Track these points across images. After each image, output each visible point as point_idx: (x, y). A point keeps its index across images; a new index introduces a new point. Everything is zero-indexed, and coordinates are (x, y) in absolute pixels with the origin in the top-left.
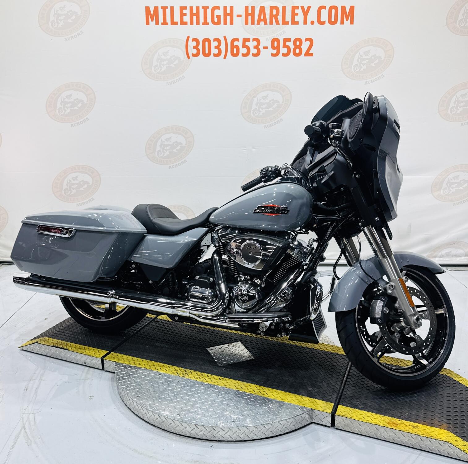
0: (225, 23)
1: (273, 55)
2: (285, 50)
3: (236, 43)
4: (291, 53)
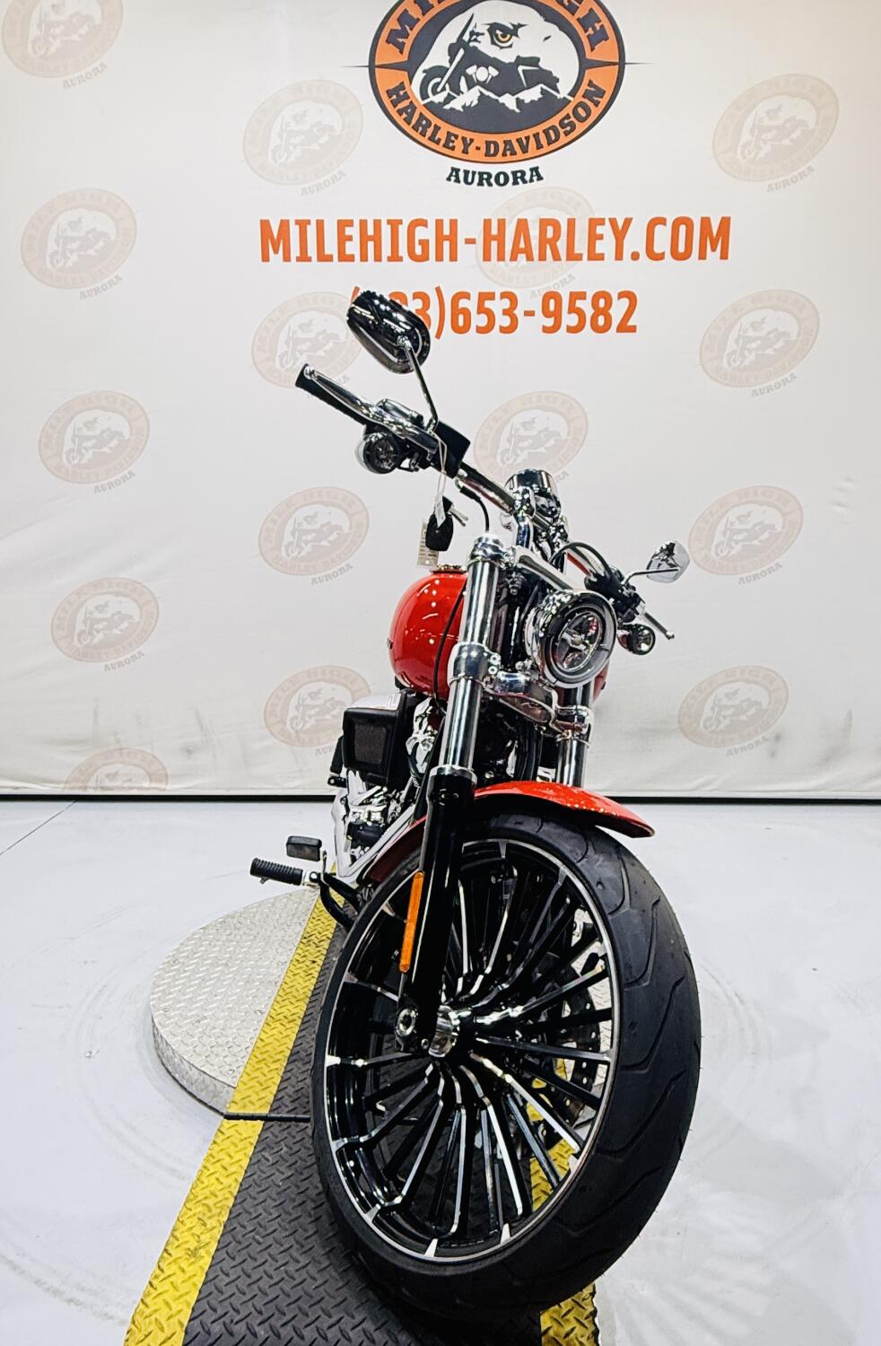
0: (439, 258)
1: (546, 330)
2: (572, 320)
3: (463, 303)
4: (586, 327)
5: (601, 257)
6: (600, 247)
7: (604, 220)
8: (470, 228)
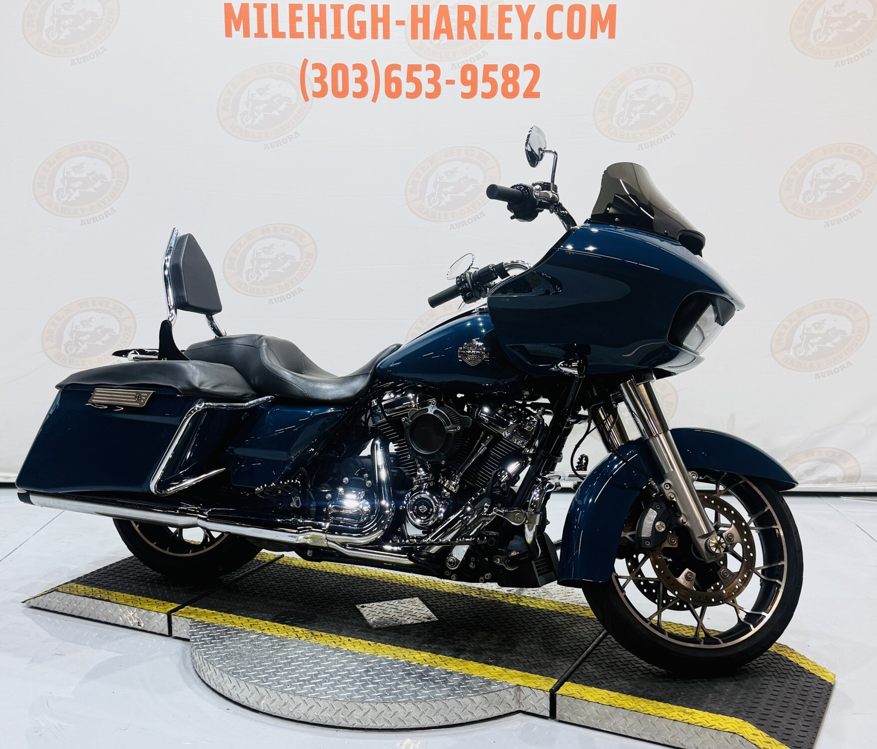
0: (375, 36)
1: (465, 96)
2: (486, 87)
3: (395, 73)
4: (498, 92)
5: (509, 36)
6: (508, 28)
7: (512, 6)
8: (400, 12)
